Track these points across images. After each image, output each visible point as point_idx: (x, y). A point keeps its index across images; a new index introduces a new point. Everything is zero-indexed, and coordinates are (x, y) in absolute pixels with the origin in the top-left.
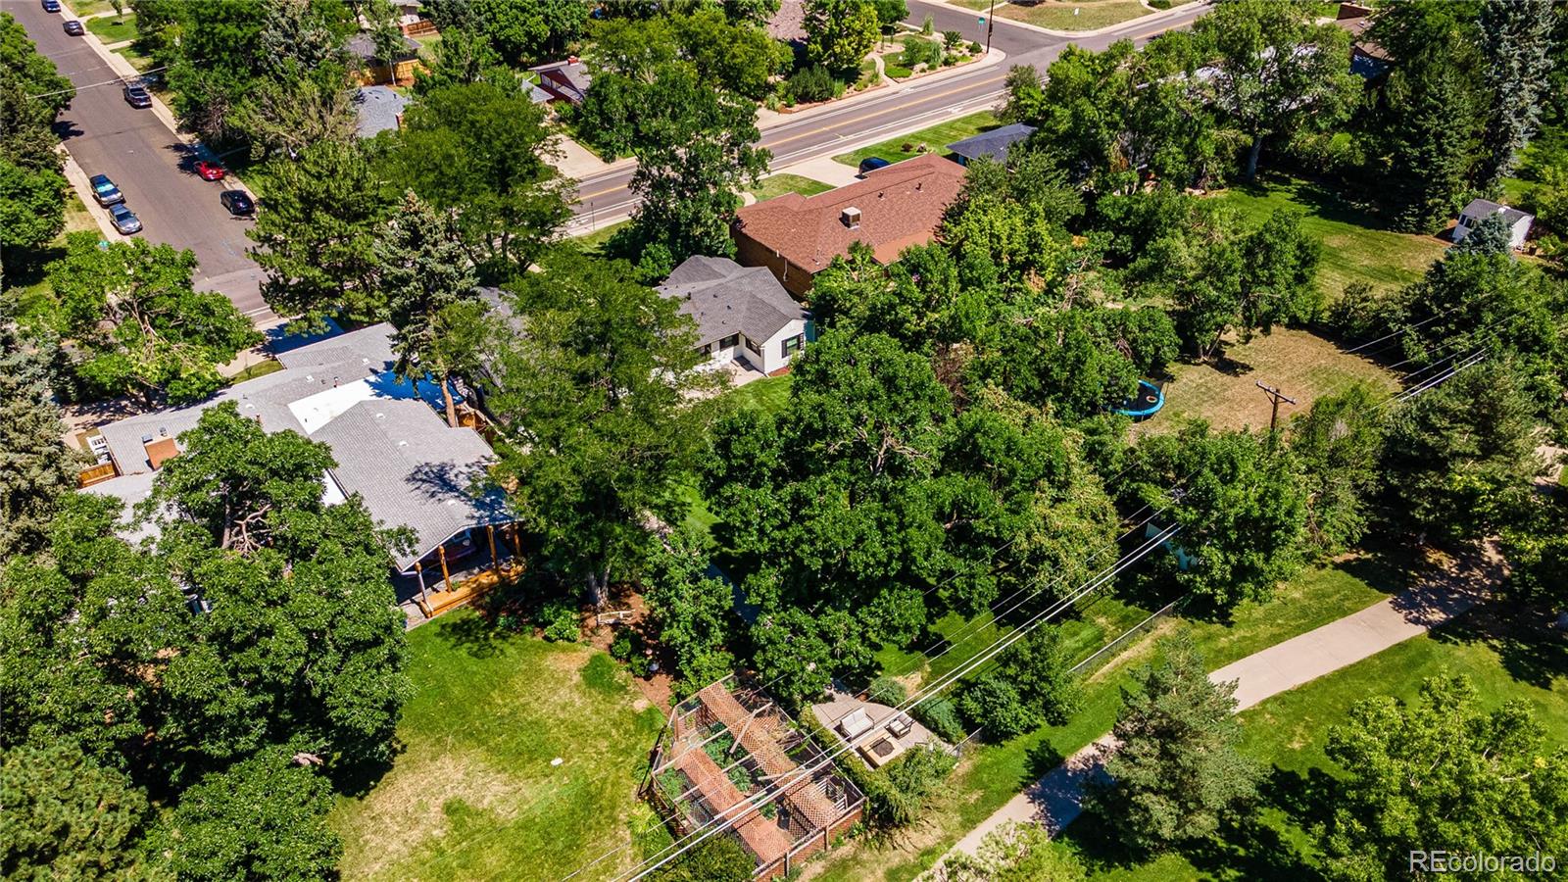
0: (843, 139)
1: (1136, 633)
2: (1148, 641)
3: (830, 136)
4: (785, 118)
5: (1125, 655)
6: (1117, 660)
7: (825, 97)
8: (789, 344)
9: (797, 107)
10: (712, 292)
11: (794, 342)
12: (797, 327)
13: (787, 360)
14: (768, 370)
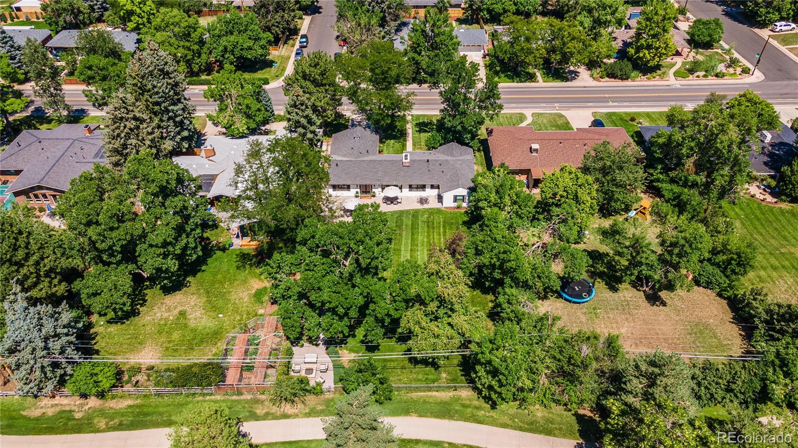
0: (611, 104)
1: (451, 387)
2: (451, 394)
3: (605, 100)
4: (595, 83)
5: (434, 393)
6: (430, 393)
7: (625, 77)
8: (458, 198)
9: (607, 79)
10: (440, 162)
11: (461, 198)
12: (463, 192)
13: (456, 204)
14: (444, 206)
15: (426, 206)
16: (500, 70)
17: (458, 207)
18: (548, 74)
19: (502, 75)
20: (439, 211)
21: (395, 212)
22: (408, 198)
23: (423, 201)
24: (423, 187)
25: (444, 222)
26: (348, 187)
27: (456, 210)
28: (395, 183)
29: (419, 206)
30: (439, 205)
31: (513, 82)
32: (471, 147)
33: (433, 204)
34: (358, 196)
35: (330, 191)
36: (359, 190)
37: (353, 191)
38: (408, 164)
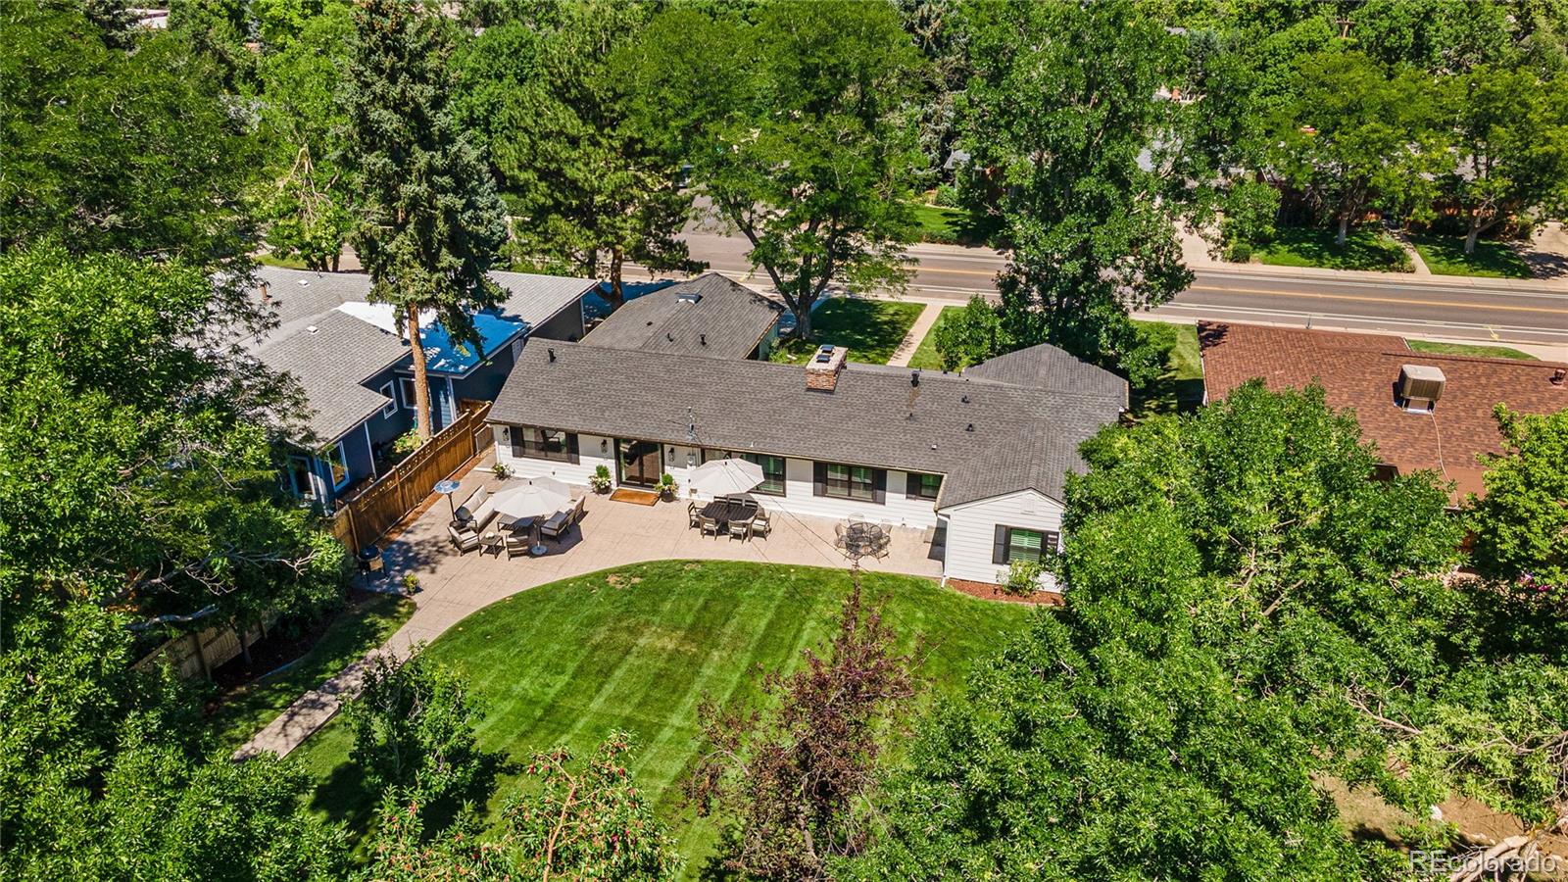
8: (1017, 540)
10: (966, 391)
11: (1035, 543)
12: (1044, 513)
13: (1004, 574)
14: (950, 573)
15: (869, 564)
16: (1278, 236)
17: (1015, 589)
18: (1450, 256)
19: (1284, 249)
20: (920, 592)
21: (722, 566)
22: (802, 525)
23: (857, 539)
24: (875, 482)
25: (927, 642)
26: (568, 448)
27: (1004, 601)
28: (752, 447)
29: (839, 560)
30: (924, 569)
31: (1321, 265)
32: (1124, 374)
33: (904, 560)
34: (606, 490)
35: (503, 453)
36: (610, 465)
37: (589, 465)
38: (824, 383)
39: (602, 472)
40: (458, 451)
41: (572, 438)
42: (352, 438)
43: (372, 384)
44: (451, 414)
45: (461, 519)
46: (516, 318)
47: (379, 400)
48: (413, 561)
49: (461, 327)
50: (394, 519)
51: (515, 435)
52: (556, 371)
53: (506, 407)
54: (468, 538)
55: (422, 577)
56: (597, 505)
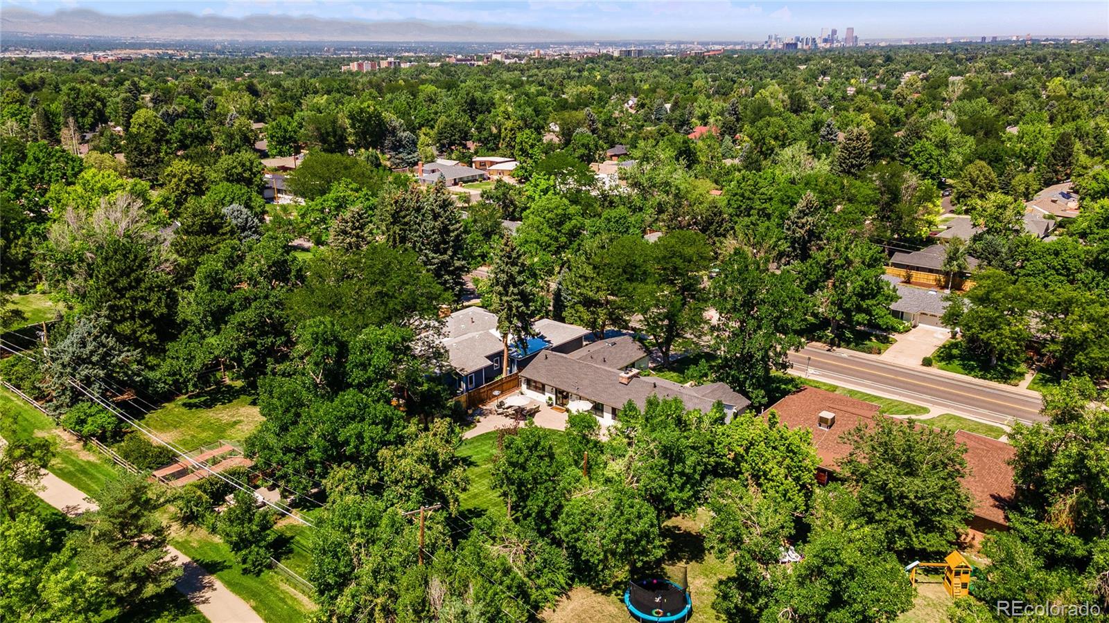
32: (749, 398)
34: (551, 405)
35: (524, 387)
36: (553, 397)
37: (548, 395)
38: (625, 381)
39: (550, 399)
40: (511, 384)
41: (543, 386)
42: (478, 373)
43: (489, 357)
44: (515, 370)
45: (501, 405)
46: (549, 342)
47: (489, 363)
48: (482, 414)
49: (521, 343)
50: (483, 402)
51: (529, 382)
52: (546, 362)
53: (527, 373)
54: (500, 411)
55: (482, 419)
56: (545, 409)
